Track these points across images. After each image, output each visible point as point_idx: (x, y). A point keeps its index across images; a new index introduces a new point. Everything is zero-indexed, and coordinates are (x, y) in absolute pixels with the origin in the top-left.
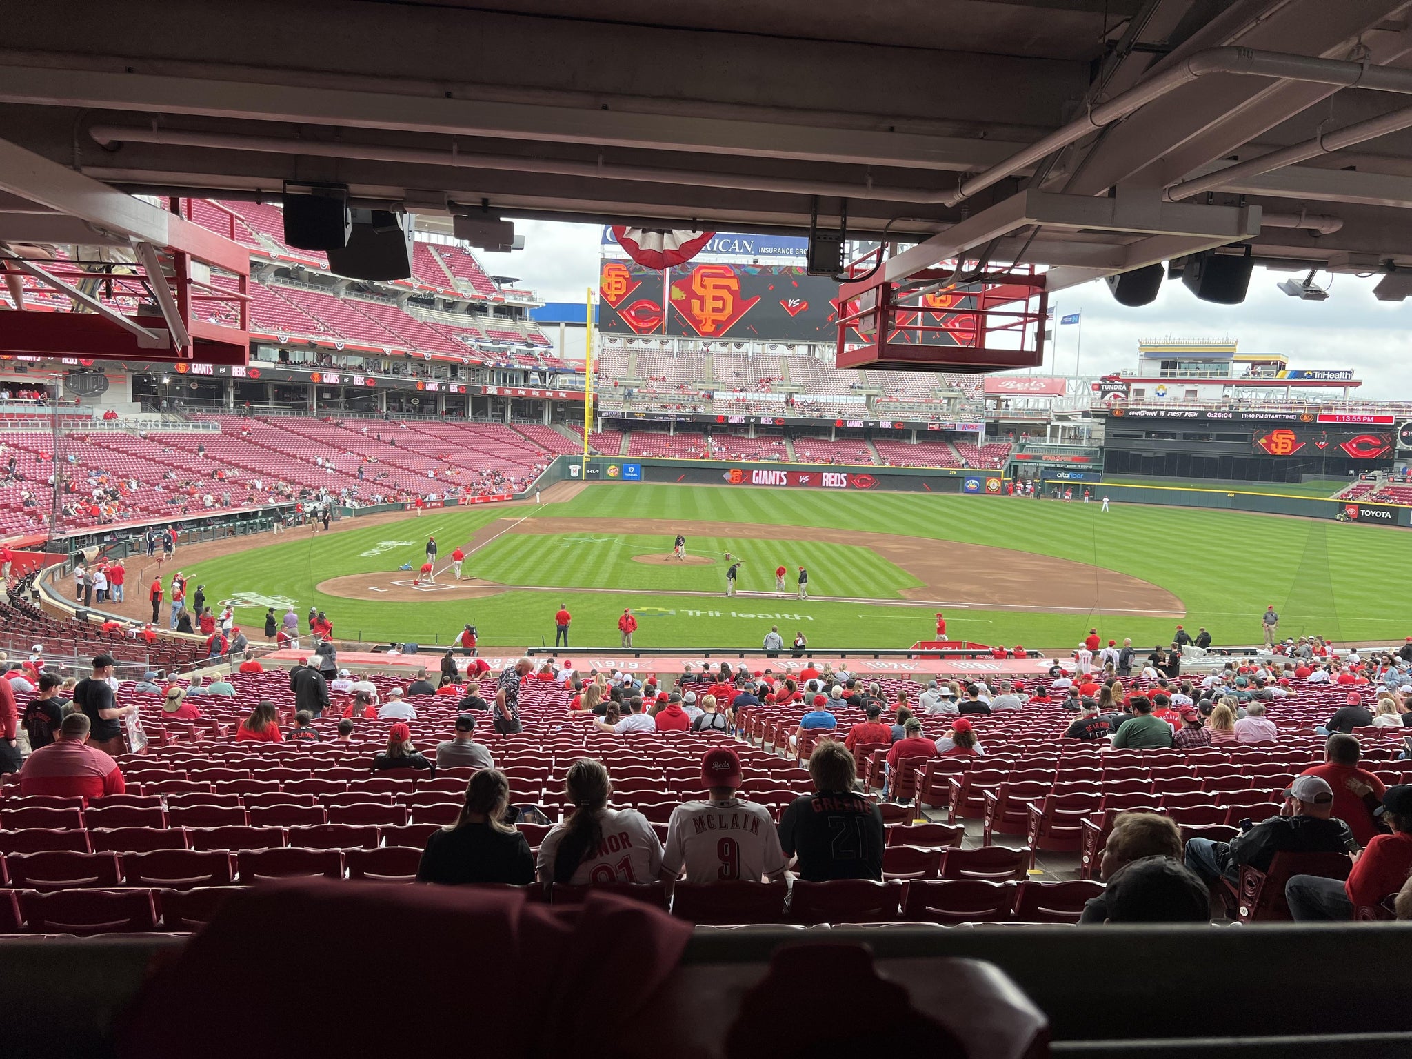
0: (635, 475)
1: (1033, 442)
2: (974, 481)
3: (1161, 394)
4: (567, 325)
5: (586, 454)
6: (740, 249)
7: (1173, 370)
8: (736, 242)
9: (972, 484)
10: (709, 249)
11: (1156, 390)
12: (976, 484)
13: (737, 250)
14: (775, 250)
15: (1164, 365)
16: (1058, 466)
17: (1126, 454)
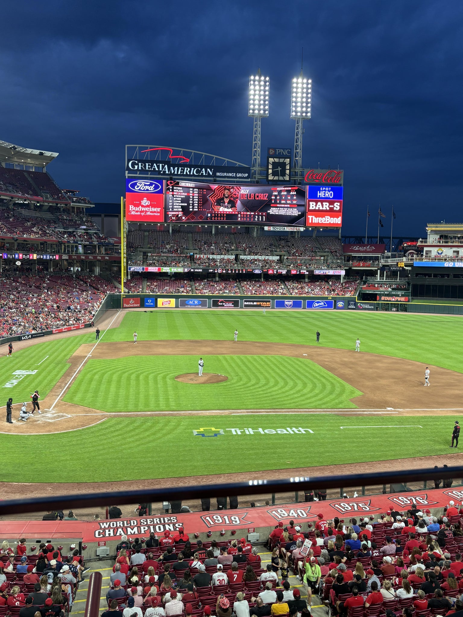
0: (152, 304)
1: (370, 279)
2: (341, 303)
3: (440, 253)
4: (105, 216)
5: (122, 293)
6: (206, 174)
7: (446, 240)
8: (204, 169)
9: (340, 304)
10: (188, 173)
11: (438, 251)
12: (342, 304)
13: (204, 174)
14: (225, 174)
15: (441, 237)
16: (386, 293)
17: (422, 286)
